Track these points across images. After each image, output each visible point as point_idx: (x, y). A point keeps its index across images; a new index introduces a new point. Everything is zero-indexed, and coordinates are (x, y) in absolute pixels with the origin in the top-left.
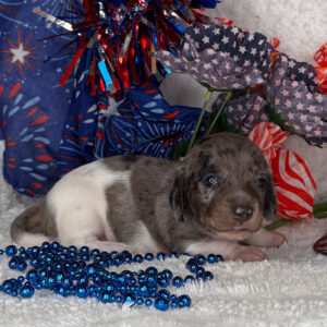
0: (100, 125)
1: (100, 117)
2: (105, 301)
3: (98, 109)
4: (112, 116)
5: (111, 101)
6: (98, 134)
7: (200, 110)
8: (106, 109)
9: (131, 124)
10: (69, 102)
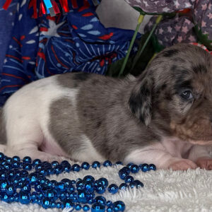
0: (41, 45)
1: (41, 39)
2: (46, 207)
3: (39, 31)
4: (53, 37)
5: (52, 23)
6: (39, 54)
7: (133, 31)
8: (47, 30)
9: (69, 44)
10: (13, 24)
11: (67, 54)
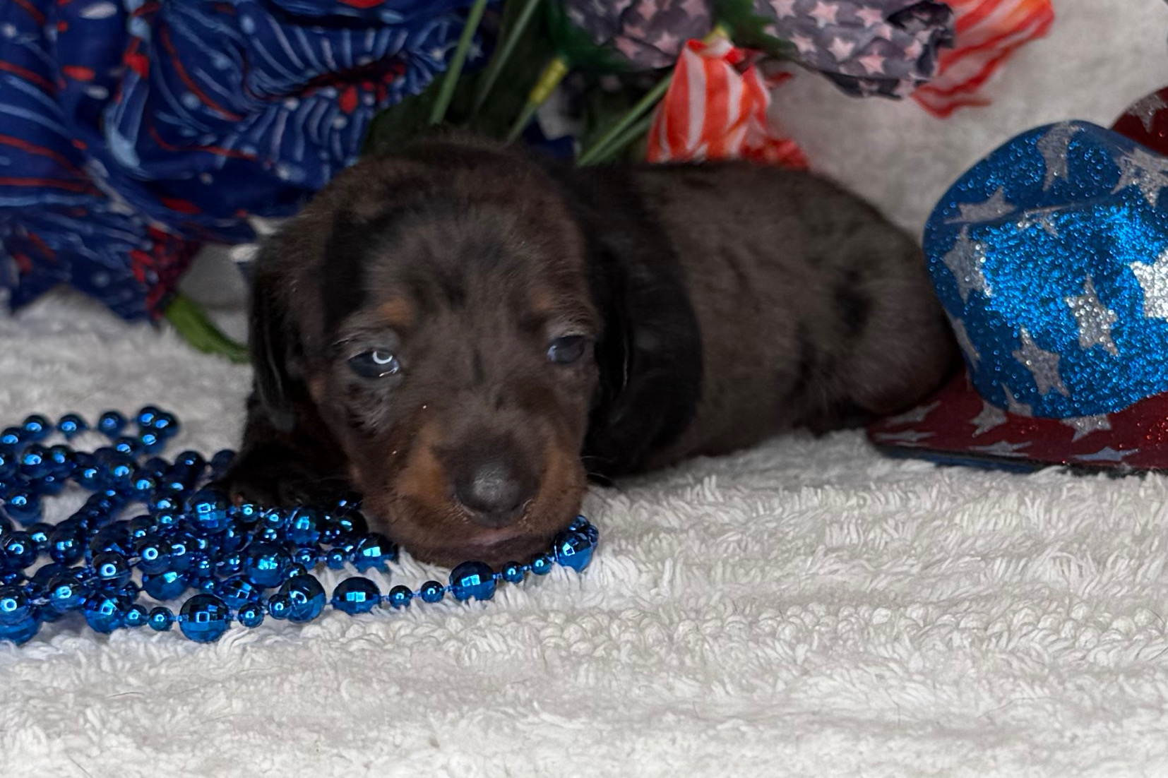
11: (221, 61)
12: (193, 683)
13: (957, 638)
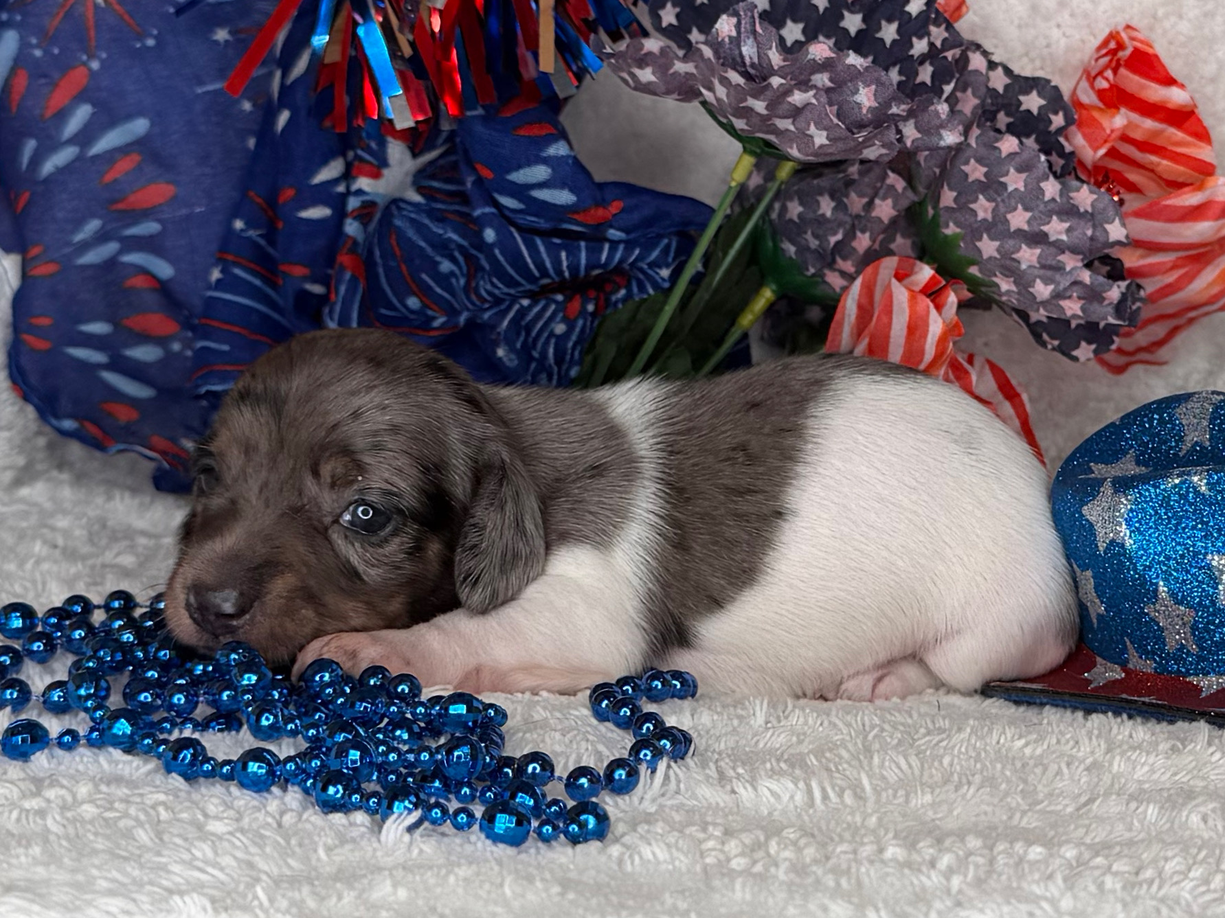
0: (352, 228)
1: (353, 203)
2: (330, 807)
3: (348, 176)
4: (396, 202)
5: (396, 151)
6: (344, 259)
8: (376, 175)
9: (455, 231)
10: (252, 143)
11: (446, 266)
12: (361, 869)
13: (1109, 882)
